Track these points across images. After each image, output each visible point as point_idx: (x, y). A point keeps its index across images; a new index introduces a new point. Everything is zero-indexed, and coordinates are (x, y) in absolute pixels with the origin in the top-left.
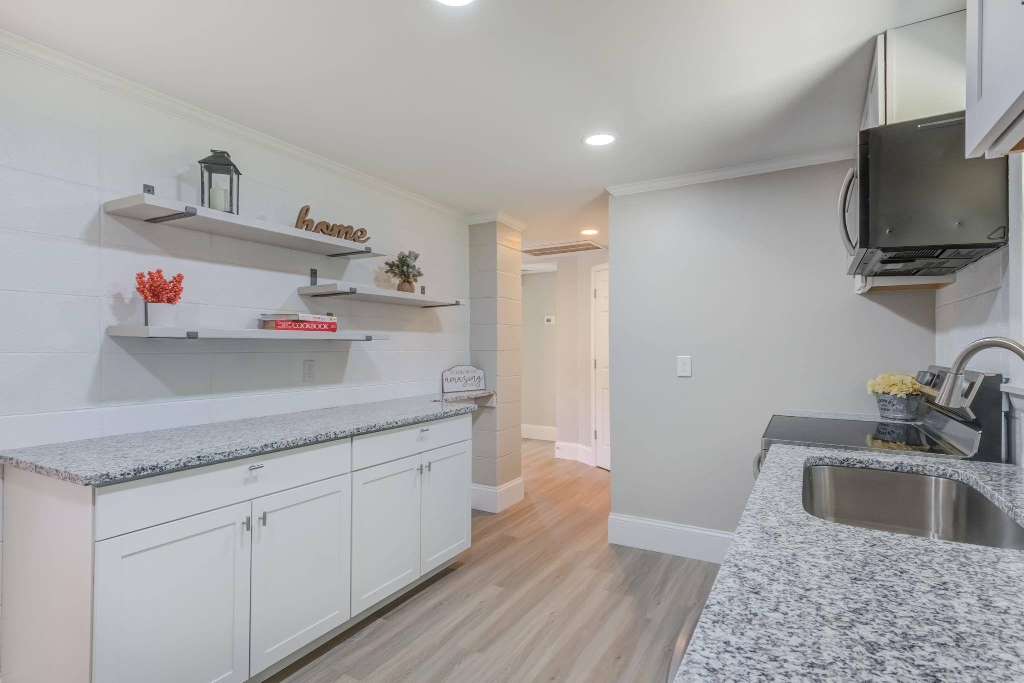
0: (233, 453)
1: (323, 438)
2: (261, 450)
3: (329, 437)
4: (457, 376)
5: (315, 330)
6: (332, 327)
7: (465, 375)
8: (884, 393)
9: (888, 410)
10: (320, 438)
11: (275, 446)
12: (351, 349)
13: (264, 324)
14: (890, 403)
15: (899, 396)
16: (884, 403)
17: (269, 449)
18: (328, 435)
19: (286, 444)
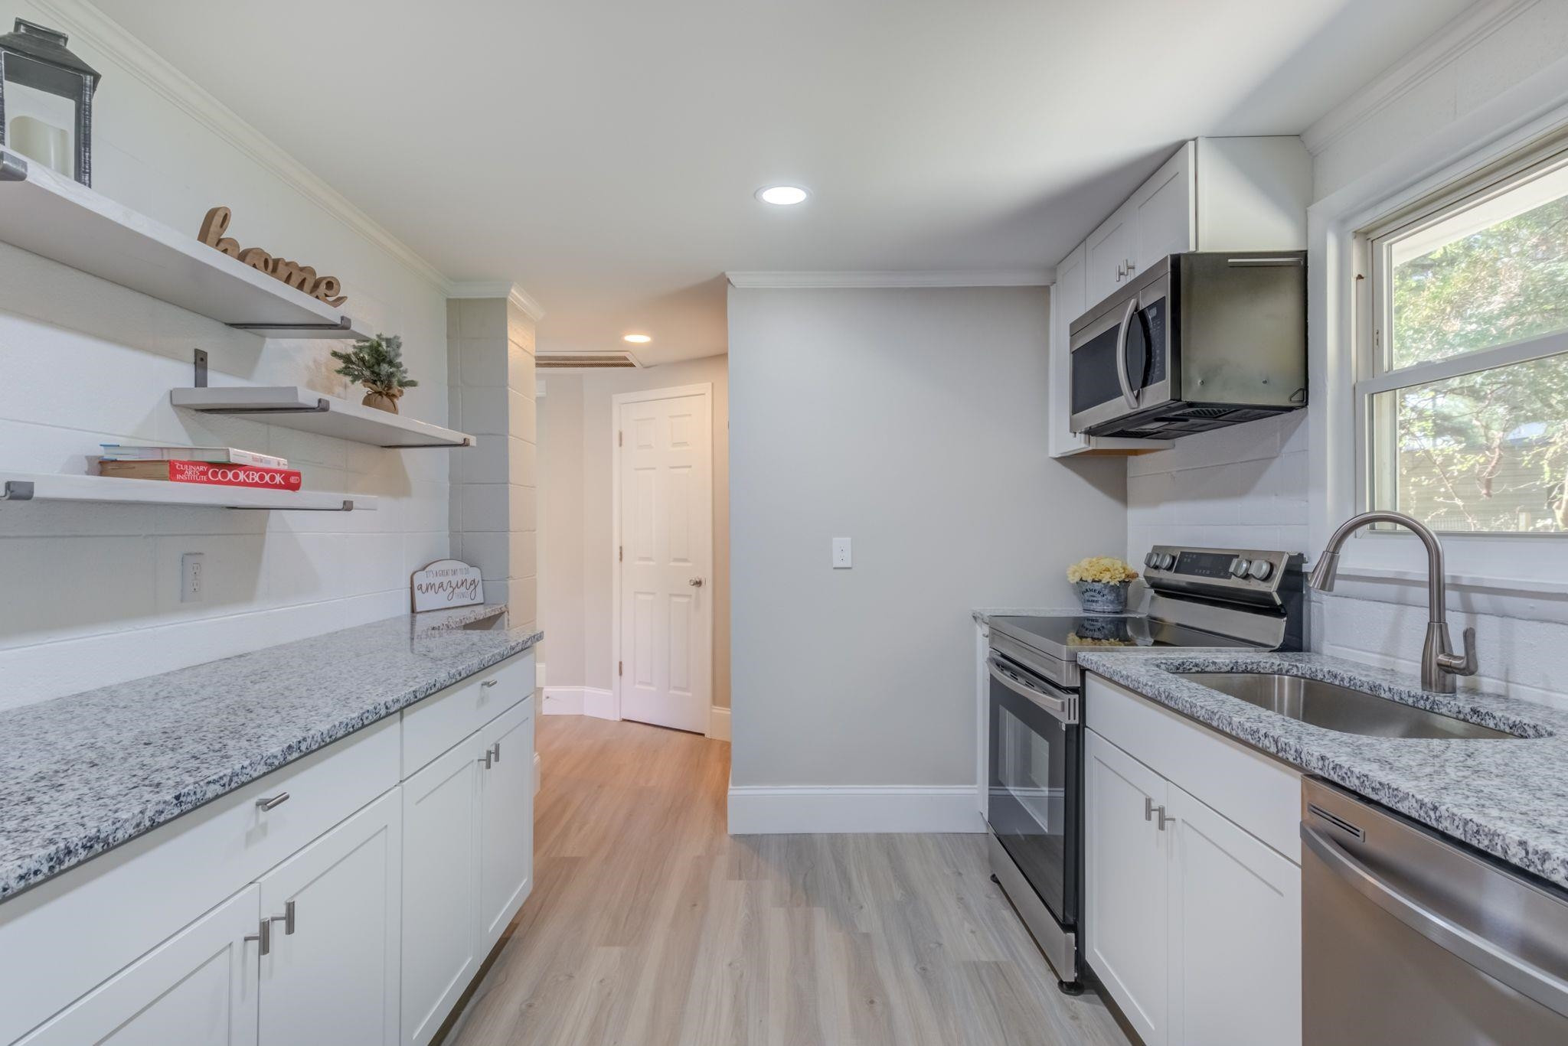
0: (237, 775)
1: (370, 717)
2: (282, 759)
3: (378, 715)
4: (437, 581)
5: (256, 485)
6: (293, 480)
7: (450, 578)
8: (1094, 581)
9: (1097, 601)
10: (367, 718)
11: (303, 747)
12: (268, 529)
13: (105, 467)
14: (1099, 593)
15: (1112, 583)
16: (1093, 593)
17: (295, 755)
18: (377, 711)
19: (319, 740)
